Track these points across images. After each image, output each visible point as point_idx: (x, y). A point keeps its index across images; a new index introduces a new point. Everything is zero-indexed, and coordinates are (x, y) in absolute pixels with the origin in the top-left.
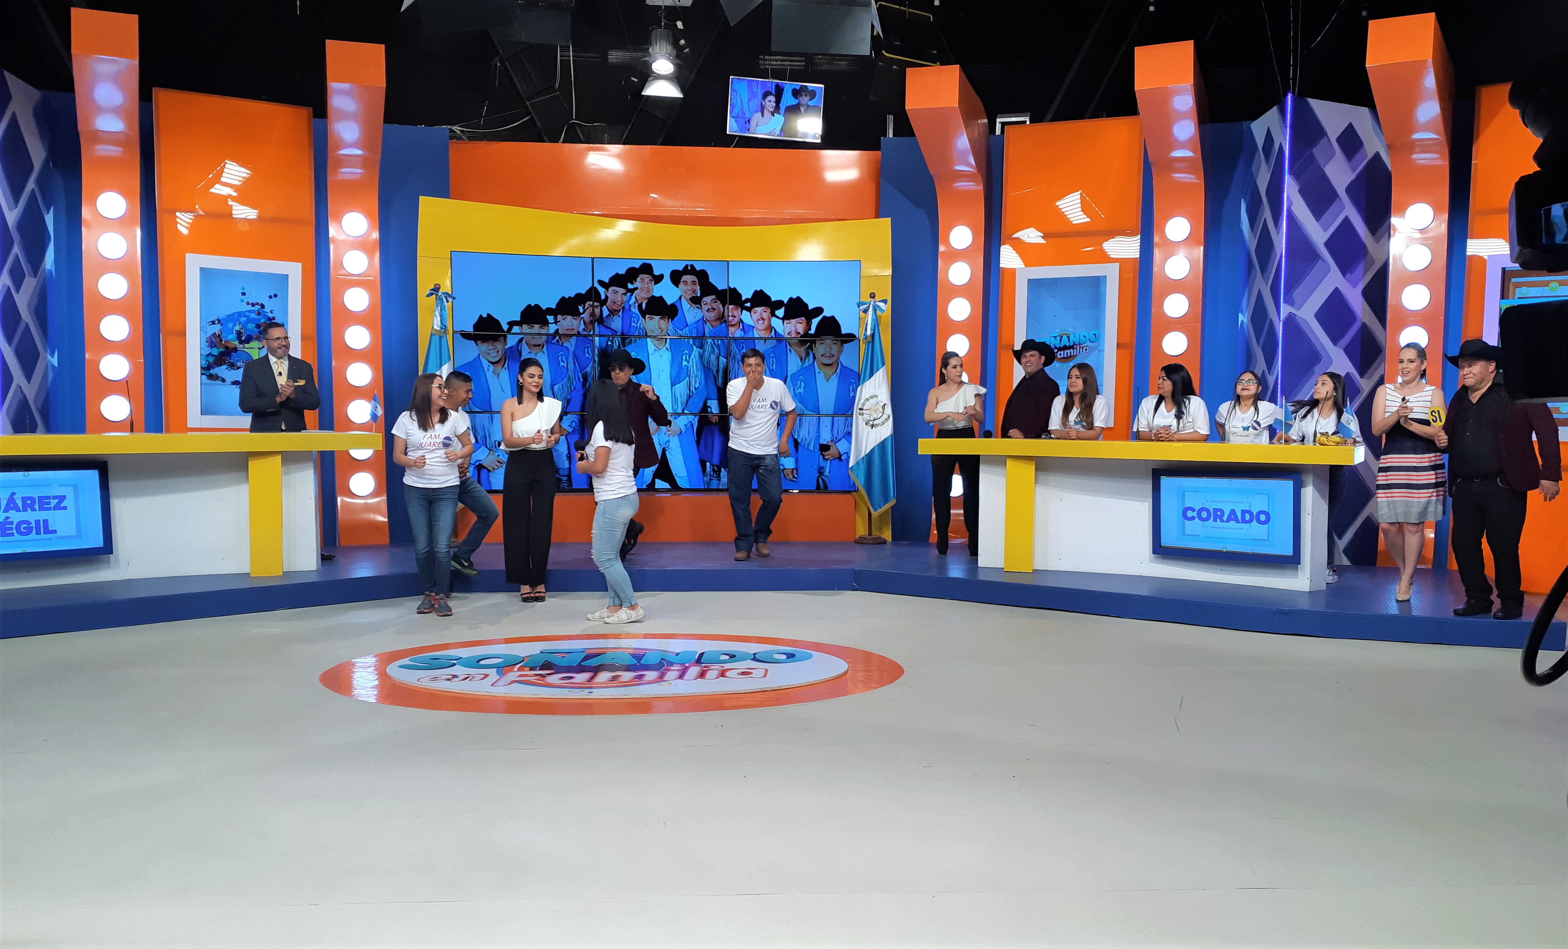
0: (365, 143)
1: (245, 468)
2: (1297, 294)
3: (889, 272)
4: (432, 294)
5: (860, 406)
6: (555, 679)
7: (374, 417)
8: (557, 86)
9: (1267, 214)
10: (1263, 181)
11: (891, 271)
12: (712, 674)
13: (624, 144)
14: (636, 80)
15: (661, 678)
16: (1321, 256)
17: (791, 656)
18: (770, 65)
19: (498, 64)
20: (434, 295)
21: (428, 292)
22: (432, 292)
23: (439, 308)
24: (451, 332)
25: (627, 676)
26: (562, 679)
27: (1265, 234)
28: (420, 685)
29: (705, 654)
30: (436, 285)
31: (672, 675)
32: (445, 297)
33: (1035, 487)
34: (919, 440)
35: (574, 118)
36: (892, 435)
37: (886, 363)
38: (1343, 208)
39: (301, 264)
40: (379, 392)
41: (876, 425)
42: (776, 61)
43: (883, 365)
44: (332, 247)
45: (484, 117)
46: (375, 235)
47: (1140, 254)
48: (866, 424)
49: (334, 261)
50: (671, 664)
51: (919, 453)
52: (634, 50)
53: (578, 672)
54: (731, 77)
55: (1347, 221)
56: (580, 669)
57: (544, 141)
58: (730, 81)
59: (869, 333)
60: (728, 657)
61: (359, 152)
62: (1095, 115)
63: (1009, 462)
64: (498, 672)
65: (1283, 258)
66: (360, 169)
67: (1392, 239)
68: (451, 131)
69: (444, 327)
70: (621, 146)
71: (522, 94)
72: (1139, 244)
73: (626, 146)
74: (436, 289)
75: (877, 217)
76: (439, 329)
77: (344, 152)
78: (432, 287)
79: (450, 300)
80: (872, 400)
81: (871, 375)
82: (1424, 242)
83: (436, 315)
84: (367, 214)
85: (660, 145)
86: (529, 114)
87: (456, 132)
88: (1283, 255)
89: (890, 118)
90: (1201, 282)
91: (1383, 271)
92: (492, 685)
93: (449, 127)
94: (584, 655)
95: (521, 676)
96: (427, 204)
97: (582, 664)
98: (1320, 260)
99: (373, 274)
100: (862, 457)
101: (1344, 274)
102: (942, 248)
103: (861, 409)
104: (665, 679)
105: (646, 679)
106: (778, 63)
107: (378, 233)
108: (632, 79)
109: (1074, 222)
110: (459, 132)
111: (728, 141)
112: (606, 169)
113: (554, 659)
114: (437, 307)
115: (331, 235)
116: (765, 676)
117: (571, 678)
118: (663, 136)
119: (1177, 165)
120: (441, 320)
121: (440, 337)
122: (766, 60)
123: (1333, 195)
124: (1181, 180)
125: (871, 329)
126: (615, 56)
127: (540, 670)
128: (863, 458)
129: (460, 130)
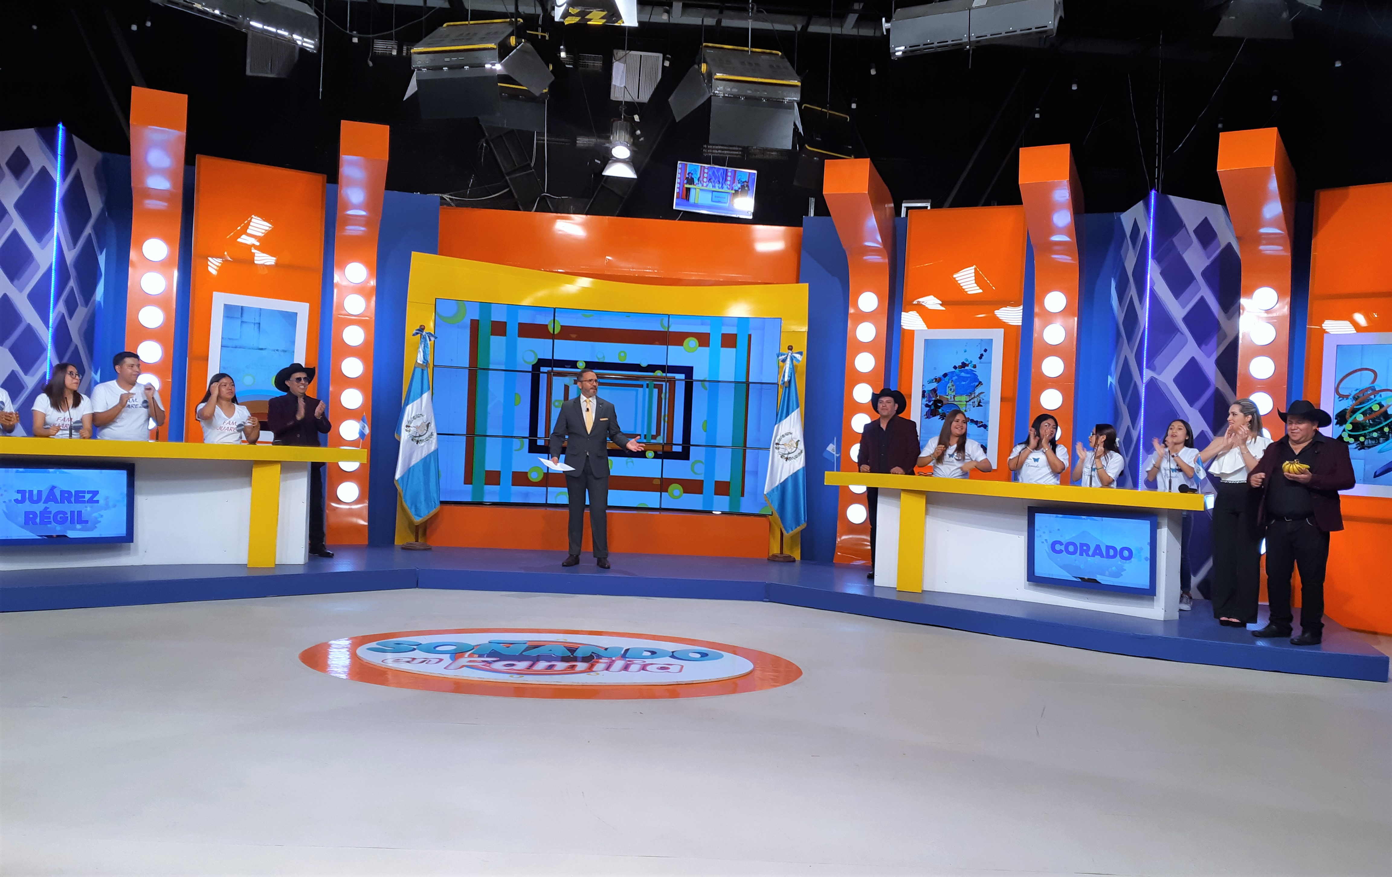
0: (368, 206)
1: (249, 474)
2: (1158, 361)
3: (805, 329)
4: (417, 333)
5: (777, 441)
6: (499, 665)
7: (362, 434)
8: (532, 165)
9: (1133, 292)
10: (1130, 264)
11: (807, 328)
12: (634, 667)
13: (587, 214)
14: (599, 162)
15: (590, 669)
16: (1180, 329)
17: (704, 655)
18: (712, 153)
19: (484, 145)
20: (419, 335)
21: (414, 332)
22: (417, 332)
23: (423, 345)
24: (431, 366)
25: (561, 666)
26: (505, 665)
27: (1131, 307)
28: (383, 665)
29: (629, 651)
30: (421, 326)
31: (600, 666)
32: (429, 336)
33: (925, 518)
34: (826, 472)
35: (546, 191)
36: (803, 468)
37: (800, 405)
38: (1200, 289)
39: (308, 304)
40: (368, 414)
41: (790, 458)
42: (718, 150)
43: (797, 407)
44: (335, 291)
45: (470, 188)
46: (373, 283)
47: (1022, 323)
48: (781, 457)
49: (337, 303)
50: (599, 657)
51: (825, 484)
52: (599, 137)
53: (519, 661)
54: (679, 162)
55: (1202, 300)
56: (521, 658)
57: (519, 210)
58: (678, 164)
59: (786, 379)
60: (649, 654)
61: (363, 213)
62: (988, 204)
63: (903, 495)
64: (451, 658)
65: (1146, 330)
66: (363, 226)
67: (1241, 317)
68: (442, 198)
69: (426, 362)
70: (584, 216)
71: (503, 168)
72: (1021, 314)
73: (588, 216)
74: (422, 329)
75: (798, 282)
76: (421, 363)
77: (350, 212)
78: (418, 328)
79: (433, 339)
80: (787, 436)
81: (787, 415)
82: (1270, 321)
83: (419, 351)
84: (367, 264)
85: (618, 216)
86: (508, 186)
87: (446, 200)
88: (1146, 327)
89: (812, 201)
90: (1075, 347)
91: (1234, 344)
92: (445, 668)
93: (440, 195)
94: (527, 645)
95: (470, 661)
96: (416, 257)
97: (523, 653)
98: (1179, 333)
99: (368, 315)
100: (776, 485)
101: (1199, 345)
102: (851, 311)
103: (777, 444)
104: (594, 670)
105: (578, 669)
106: (719, 151)
107: (375, 281)
108: (596, 161)
109: (969, 293)
110: (448, 200)
111: (674, 215)
112: (570, 235)
113: (500, 648)
114: (421, 344)
115: (335, 281)
116: (681, 671)
117: (513, 665)
118: (619, 209)
119: (1057, 248)
120: (424, 355)
121: (423, 370)
122: (709, 149)
123: (1190, 278)
124: (1059, 260)
125: (789, 376)
126: (582, 141)
127: (487, 657)
128: (777, 487)
129: (450, 198)
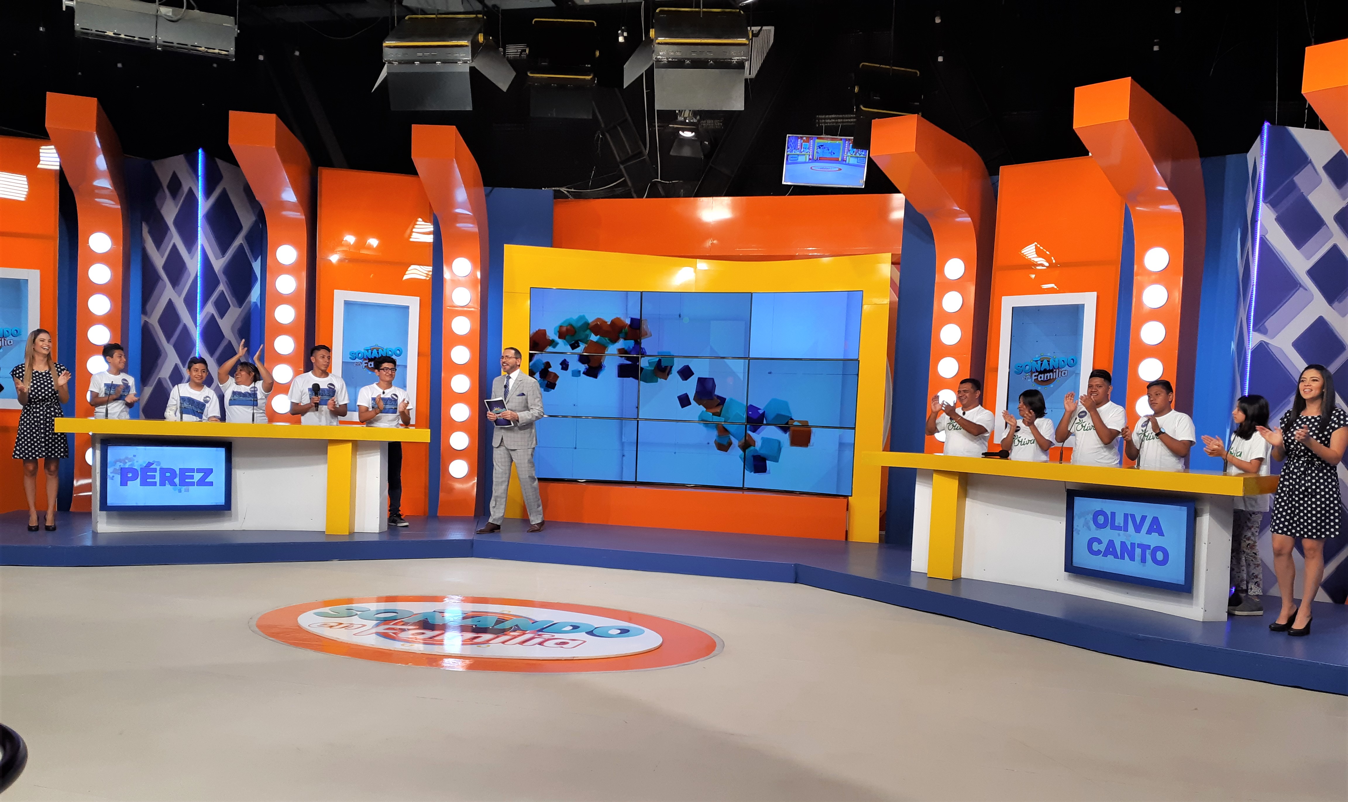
0: (472, 203)
2: (1270, 323)
3: (888, 301)
8: (646, 153)
9: (1250, 241)
10: (1250, 210)
12: (535, 641)
14: (707, 143)
16: (1302, 284)
17: (625, 631)
18: (825, 123)
19: (601, 136)
27: (1247, 261)
29: (555, 624)
35: (658, 177)
38: (1332, 236)
39: (418, 298)
42: (830, 119)
44: (444, 284)
45: (590, 179)
49: (447, 296)
50: (515, 628)
54: (789, 135)
55: (1335, 248)
57: (632, 197)
58: (787, 139)
60: (571, 628)
61: (469, 211)
63: (935, 476)
65: (1255, 287)
68: (558, 191)
71: (617, 158)
72: (1119, 274)
84: (471, 258)
85: (723, 196)
86: (623, 175)
87: (561, 192)
88: (1255, 283)
90: (1179, 310)
92: (358, 633)
93: (554, 188)
96: (510, 250)
99: (474, 305)
102: (938, 279)
105: (477, 640)
106: (832, 120)
107: (480, 274)
110: (566, 192)
111: (783, 190)
115: (445, 276)
116: (577, 646)
122: (822, 119)
123: (1318, 224)
129: (567, 191)
